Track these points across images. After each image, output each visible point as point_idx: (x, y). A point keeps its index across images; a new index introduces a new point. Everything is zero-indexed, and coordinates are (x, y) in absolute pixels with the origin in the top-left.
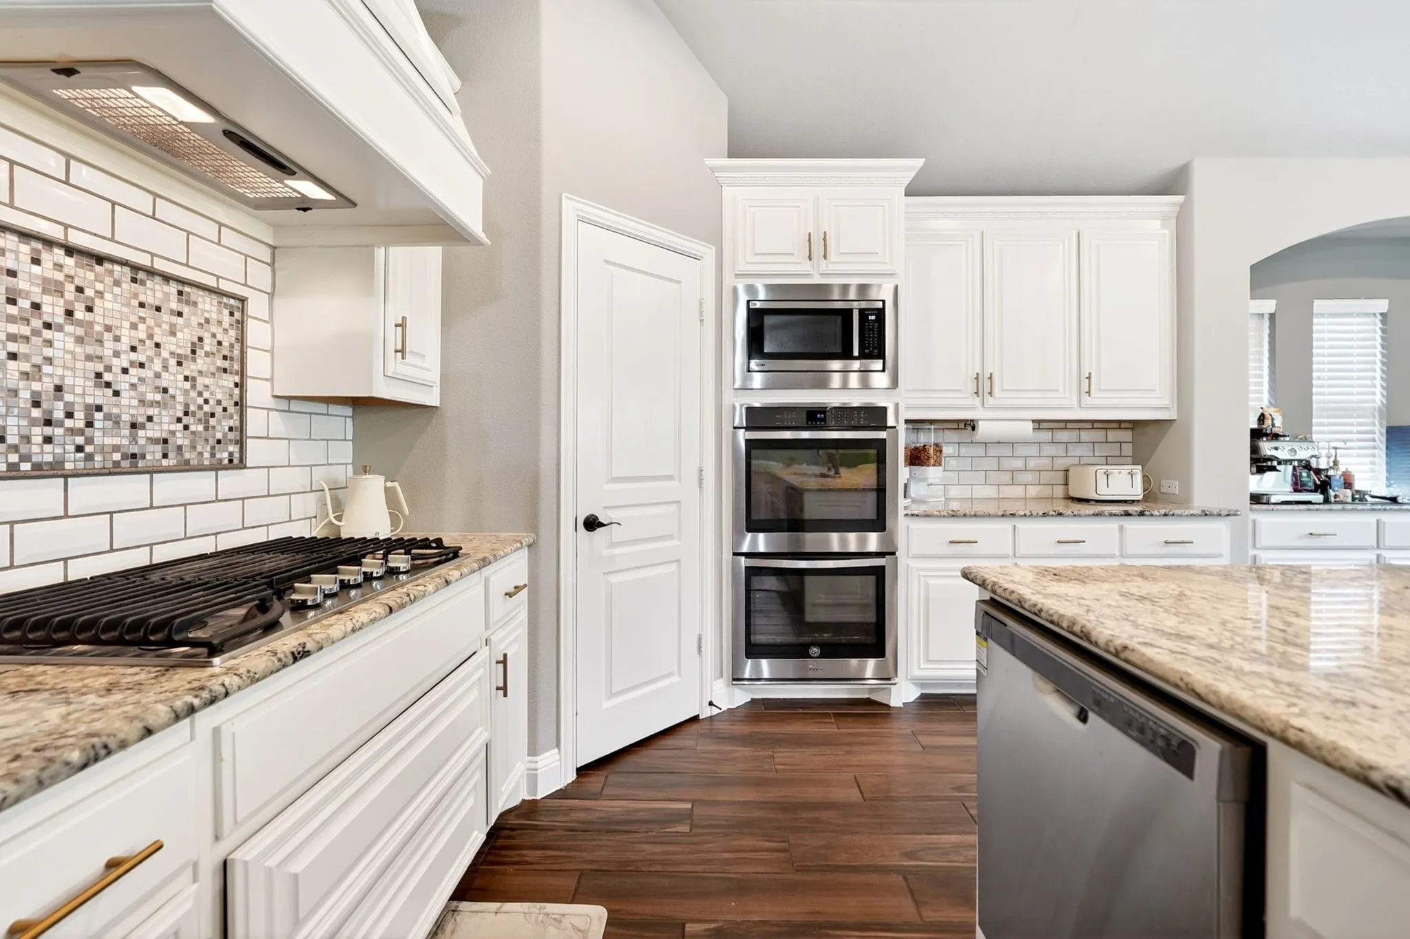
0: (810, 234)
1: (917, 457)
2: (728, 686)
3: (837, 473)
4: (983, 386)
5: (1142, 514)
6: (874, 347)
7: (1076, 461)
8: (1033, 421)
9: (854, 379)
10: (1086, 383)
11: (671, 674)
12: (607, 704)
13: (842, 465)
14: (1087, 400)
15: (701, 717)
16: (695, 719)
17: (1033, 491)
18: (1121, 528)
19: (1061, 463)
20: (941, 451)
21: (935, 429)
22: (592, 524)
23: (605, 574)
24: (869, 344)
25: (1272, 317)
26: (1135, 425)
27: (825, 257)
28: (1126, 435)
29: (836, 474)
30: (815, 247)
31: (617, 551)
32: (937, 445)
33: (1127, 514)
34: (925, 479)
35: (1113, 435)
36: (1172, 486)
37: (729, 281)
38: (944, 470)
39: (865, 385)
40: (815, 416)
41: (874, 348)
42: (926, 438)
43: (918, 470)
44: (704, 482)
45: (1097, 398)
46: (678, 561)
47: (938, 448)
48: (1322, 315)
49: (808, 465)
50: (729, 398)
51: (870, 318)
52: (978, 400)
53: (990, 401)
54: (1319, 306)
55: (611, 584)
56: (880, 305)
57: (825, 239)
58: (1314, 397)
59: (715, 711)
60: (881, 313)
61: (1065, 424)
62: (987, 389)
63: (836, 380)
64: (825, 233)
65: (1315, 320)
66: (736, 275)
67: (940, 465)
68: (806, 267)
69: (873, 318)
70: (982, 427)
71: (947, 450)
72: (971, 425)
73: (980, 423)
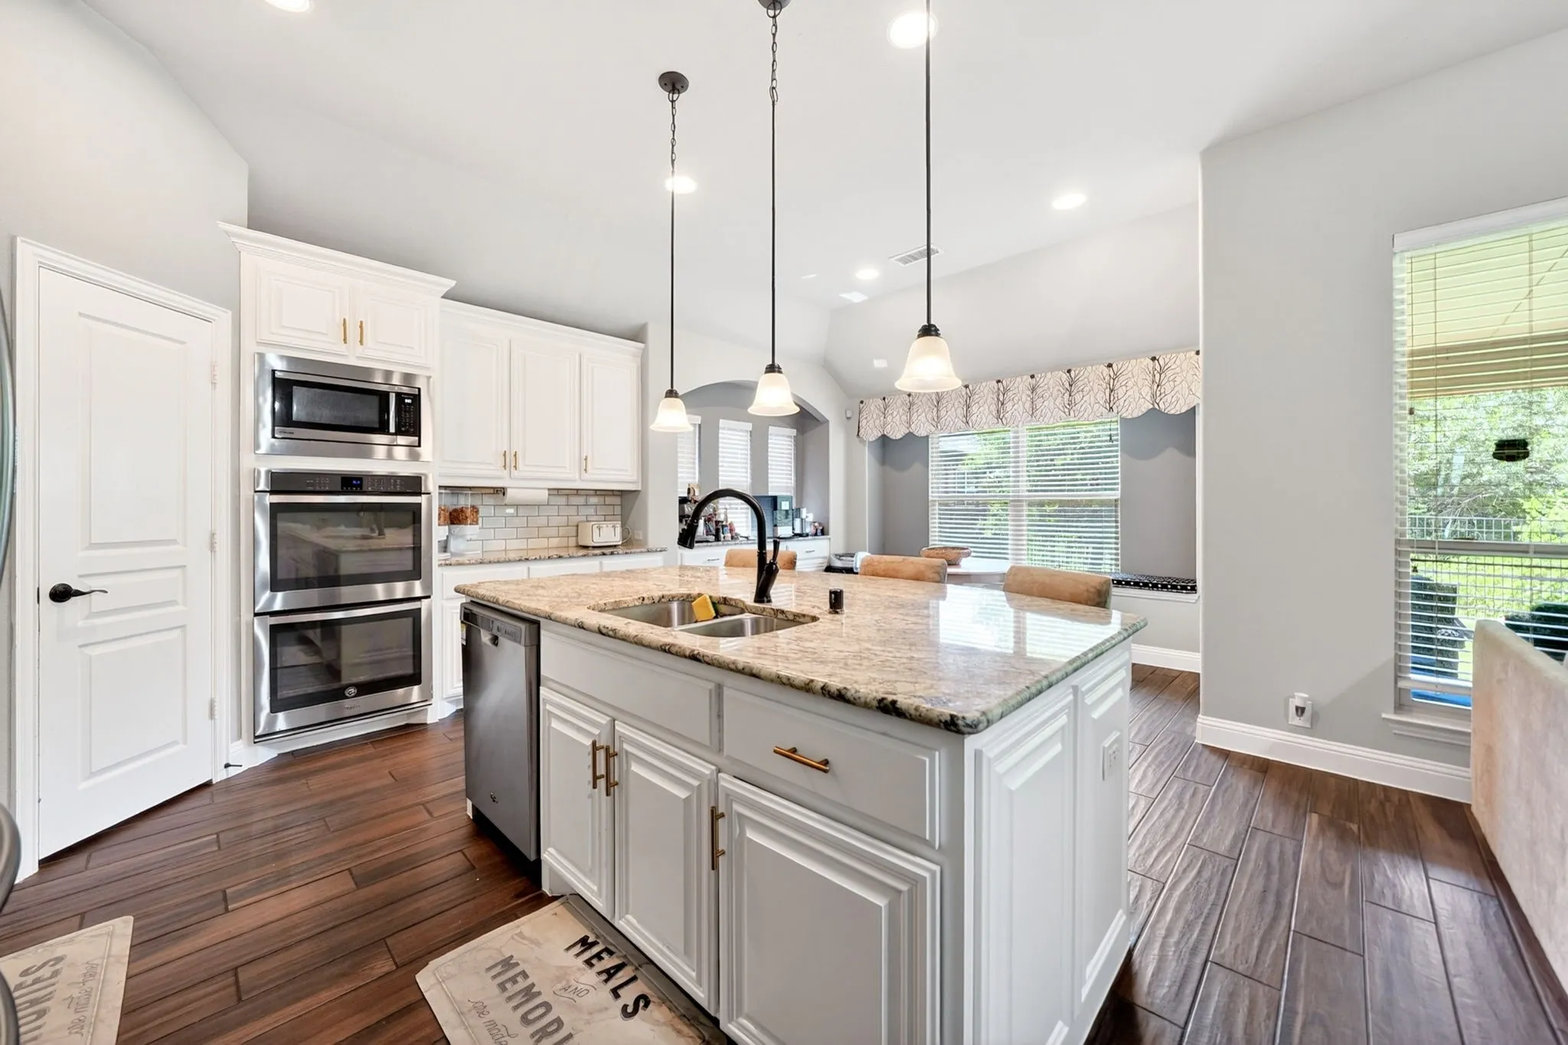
0: (344, 320)
1: (455, 517)
2: (249, 745)
3: (381, 533)
4: (510, 461)
5: (612, 553)
6: (410, 424)
7: (584, 518)
8: (549, 489)
9: (400, 453)
10: (584, 463)
11: (175, 743)
12: (84, 785)
13: (386, 527)
14: (585, 476)
15: (214, 782)
16: (207, 785)
17: (554, 542)
18: (601, 563)
19: (575, 520)
20: (477, 512)
21: (472, 494)
22: (61, 594)
23: (80, 647)
24: (405, 423)
25: (700, 425)
26: (622, 493)
27: (361, 342)
28: (617, 500)
29: (379, 535)
30: (351, 330)
31: (97, 621)
32: (473, 507)
33: (604, 554)
34: (462, 536)
35: (609, 500)
36: (639, 535)
37: (249, 347)
38: (482, 528)
39: (390, 456)
40: (351, 483)
41: (410, 426)
42: (464, 502)
43: (457, 528)
44: (217, 546)
45: (592, 473)
46: (183, 627)
47: (475, 510)
48: (724, 429)
49: (346, 526)
50: (248, 462)
51: (406, 401)
52: (506, 473)
53: (515, 473)
54: (722, 422)
55: (90, 656)
56: (416, 392)
57: (361, 327)
58: (720, 478)
59: (233, 772)
60: (417, 398)
61: (577, 492)
62: (513, 464)
63: (380, 452)
64: (361, 322)
65: (720, 431)
66: (258, 342)
67: (477, 524)
68: (342, 348)
69: (409, 401)
70: (509, 492)
71: (482, 511)
72: (502, 491)
73: (508, 490)
